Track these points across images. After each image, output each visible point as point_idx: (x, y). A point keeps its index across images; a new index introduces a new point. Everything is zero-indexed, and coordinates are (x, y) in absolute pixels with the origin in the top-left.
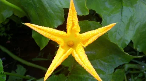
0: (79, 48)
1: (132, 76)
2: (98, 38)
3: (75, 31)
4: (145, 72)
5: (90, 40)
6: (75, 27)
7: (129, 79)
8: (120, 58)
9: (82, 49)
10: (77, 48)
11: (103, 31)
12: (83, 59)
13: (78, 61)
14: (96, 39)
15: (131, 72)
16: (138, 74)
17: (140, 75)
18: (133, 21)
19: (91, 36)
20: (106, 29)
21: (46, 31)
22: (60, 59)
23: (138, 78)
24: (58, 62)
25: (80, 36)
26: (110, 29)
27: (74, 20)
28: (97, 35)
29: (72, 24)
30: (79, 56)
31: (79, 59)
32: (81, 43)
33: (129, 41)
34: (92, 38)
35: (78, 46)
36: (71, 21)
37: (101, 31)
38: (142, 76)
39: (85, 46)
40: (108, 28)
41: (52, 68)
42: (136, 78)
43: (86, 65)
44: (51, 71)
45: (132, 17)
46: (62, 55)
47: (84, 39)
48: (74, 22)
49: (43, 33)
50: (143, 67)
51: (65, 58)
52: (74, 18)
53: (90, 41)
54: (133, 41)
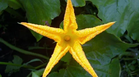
0: (76, 45)
1: (126, 63)
2: (96, 36)
3: (72, 28)
4: (138, 60)
5: (87, 37)
6: (72, 25)
7: (123, 65)
8: (116, 49)
9: (79, 46)
10: (74, 45)
11: (101, 30)
12: (80, 57)
13: (76, 59)
14: (93, 37)
15: (125, 59)
16: (131, 61)
17: (134, 62)
18: (128, 11)
19: (88, 33)
20: (104, 27)
21: (43, 30)
22: (58, 57)
23: (131, 65)
24: (56, 60)
25: (77, 33)
26: (109, 27)
27: (71, 17)
28: (95, 33)
29: (69, 22)
30: (77, 54)
31: (77, 57)
32: (79, 41)
33: (125, 31)
34: (90, 35)
35: (76, 43)
36: (68, 19)
37: (99, 29)
38: (135, 62)
39: (82, 43)
40: (106, 26)
41: (49, 67)
42: (129, 65)
43: (84, 63)
44: (49, 70)
45: (127, 7)
46: (60, 53)
47: (82, 36)
48: (72, 19)
49: (40, 32)
50: (137, 54)
51: (63, 56)
52: (72, 15)
53: (88, 39)
54: (128, 31)
